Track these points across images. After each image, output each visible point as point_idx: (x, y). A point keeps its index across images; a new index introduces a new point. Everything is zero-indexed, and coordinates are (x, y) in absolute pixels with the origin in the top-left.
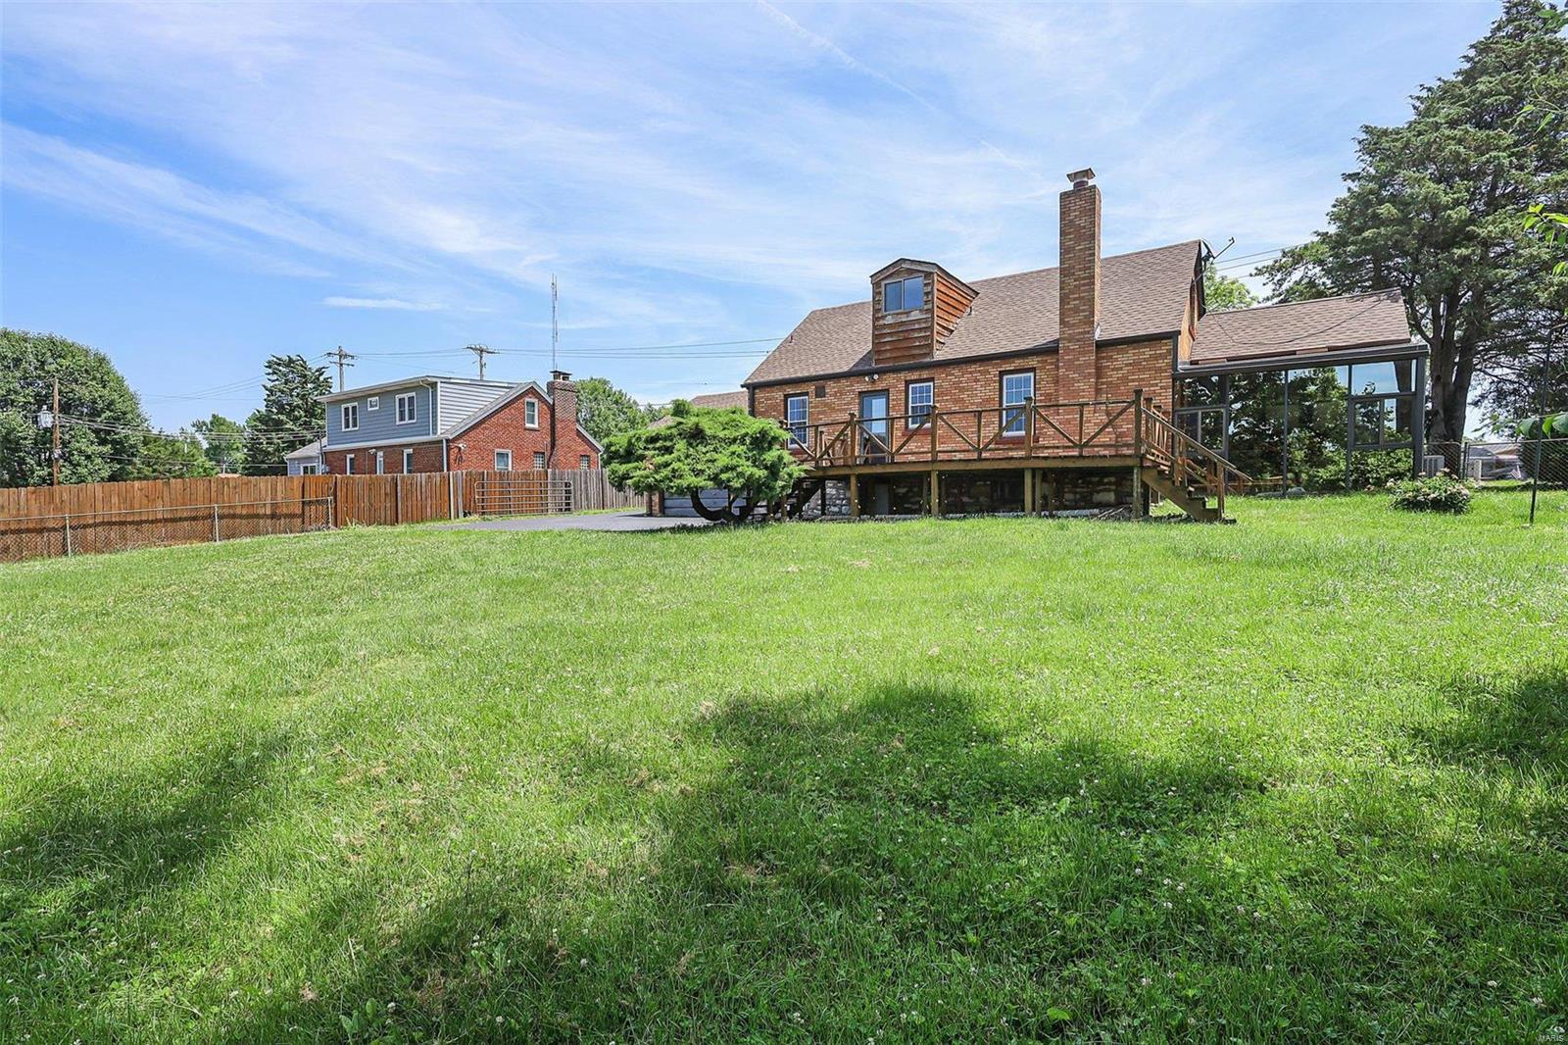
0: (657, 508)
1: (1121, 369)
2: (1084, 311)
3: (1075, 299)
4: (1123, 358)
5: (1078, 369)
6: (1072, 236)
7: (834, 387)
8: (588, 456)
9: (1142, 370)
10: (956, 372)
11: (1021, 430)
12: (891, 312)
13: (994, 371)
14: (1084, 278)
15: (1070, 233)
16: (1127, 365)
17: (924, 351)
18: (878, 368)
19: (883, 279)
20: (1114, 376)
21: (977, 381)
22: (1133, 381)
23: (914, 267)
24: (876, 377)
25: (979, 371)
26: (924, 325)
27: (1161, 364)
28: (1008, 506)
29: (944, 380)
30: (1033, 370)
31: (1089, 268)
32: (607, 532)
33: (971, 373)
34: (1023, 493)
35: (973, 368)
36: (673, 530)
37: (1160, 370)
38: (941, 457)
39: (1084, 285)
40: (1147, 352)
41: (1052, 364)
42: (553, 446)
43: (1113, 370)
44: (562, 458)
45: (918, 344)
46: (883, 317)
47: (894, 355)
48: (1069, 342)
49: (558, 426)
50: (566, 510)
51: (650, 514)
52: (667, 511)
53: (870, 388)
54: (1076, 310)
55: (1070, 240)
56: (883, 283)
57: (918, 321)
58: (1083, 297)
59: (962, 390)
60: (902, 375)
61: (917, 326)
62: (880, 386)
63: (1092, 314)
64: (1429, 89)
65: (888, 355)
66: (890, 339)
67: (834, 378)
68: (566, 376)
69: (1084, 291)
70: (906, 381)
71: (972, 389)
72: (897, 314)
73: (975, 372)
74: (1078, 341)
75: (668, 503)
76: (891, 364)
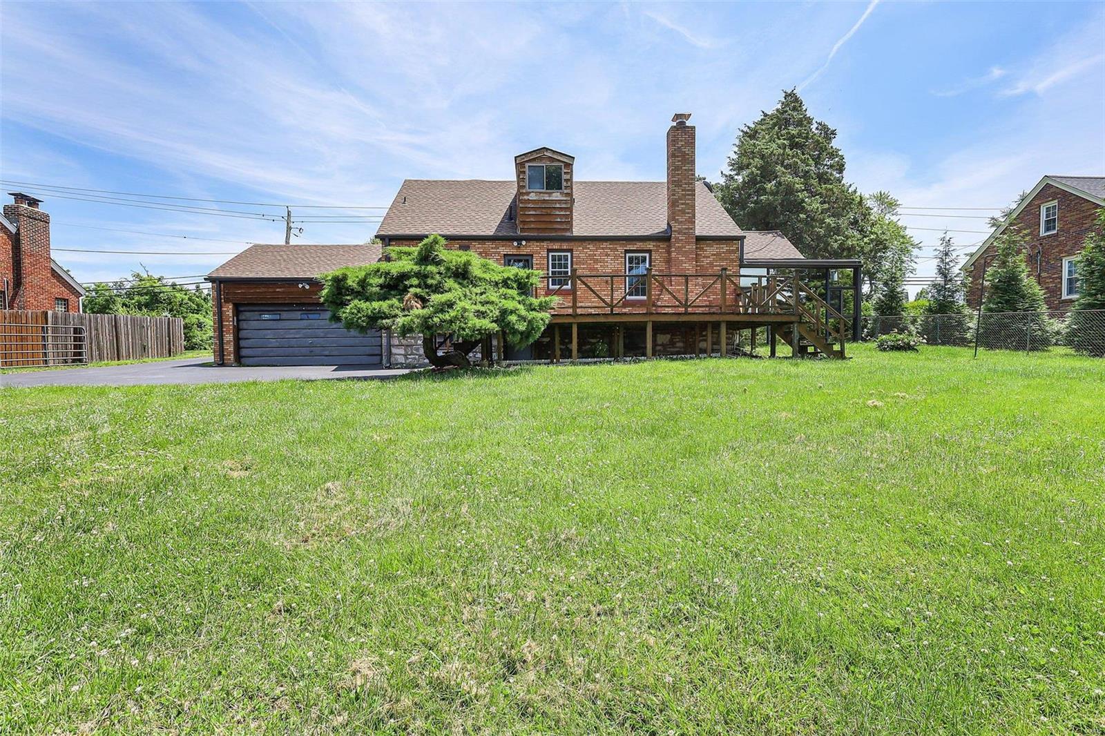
0: (232, 357)
1: (709, 257)
2: (688, 213)
3: (682, 204)
4: (710, 250)
5: (685, 254)
6: (680, 159)
7: (478, 248)
8: (65, 300)
9: (722, 259)
10: (591, 246)
11: (645, 295)
12: (534, 190)
13: (621, 249)
14: (688, 190)
15: (678, 157)
16: (713, 255)
17: (565, 227)
18: (522, 236)
19: (527, 161)
20: (706, 261)
21: (607, 255)
22: (716, 266)
23: (555, 157)
24: (524, 243)
25: (610, 248)
26: (564, 206)
27: (733, 256)
28: (632, 352)
29: (580, 252)
30: (649, 251)
31: (691, 184)
32: (307, 381)
33: (603, 248)
34: (645, 342)
35: (605, 245)
36: (404, 377)
37: (732, 261)
38: (579, 311)
39: (689, 195)
40: (725, 248)
41: (663, 248)
42: (18, 282)
43: (704, 257)
44: (32, 300)
45: (559, 220)
46: (528, 194)
47: (538, 227)
48: (679, 234)
49: (26, 261)
50: (74, 361)
51: (221, 363)
52: (243, 360)
53: (515, 252)
54: (683, 212)
55: (679, 161)
56: (527, 165)
57: (560, 201)
58: (688, 204)
59: (596, 261)
60: (545, 244)
61: (558, 206)
62: (524, 251)
63: (694, 216)
64: (749, 127)
65: (532, 226)
66: (534, 213)
67: (480, 240)
68: (34, 202)
69: (689, 200)
70: (548, 250)
71: (604, 261)
72: (540, 193)
73: (606, 248)
74: (685, 233)
75: (244, 352)
76: (536, 234)
